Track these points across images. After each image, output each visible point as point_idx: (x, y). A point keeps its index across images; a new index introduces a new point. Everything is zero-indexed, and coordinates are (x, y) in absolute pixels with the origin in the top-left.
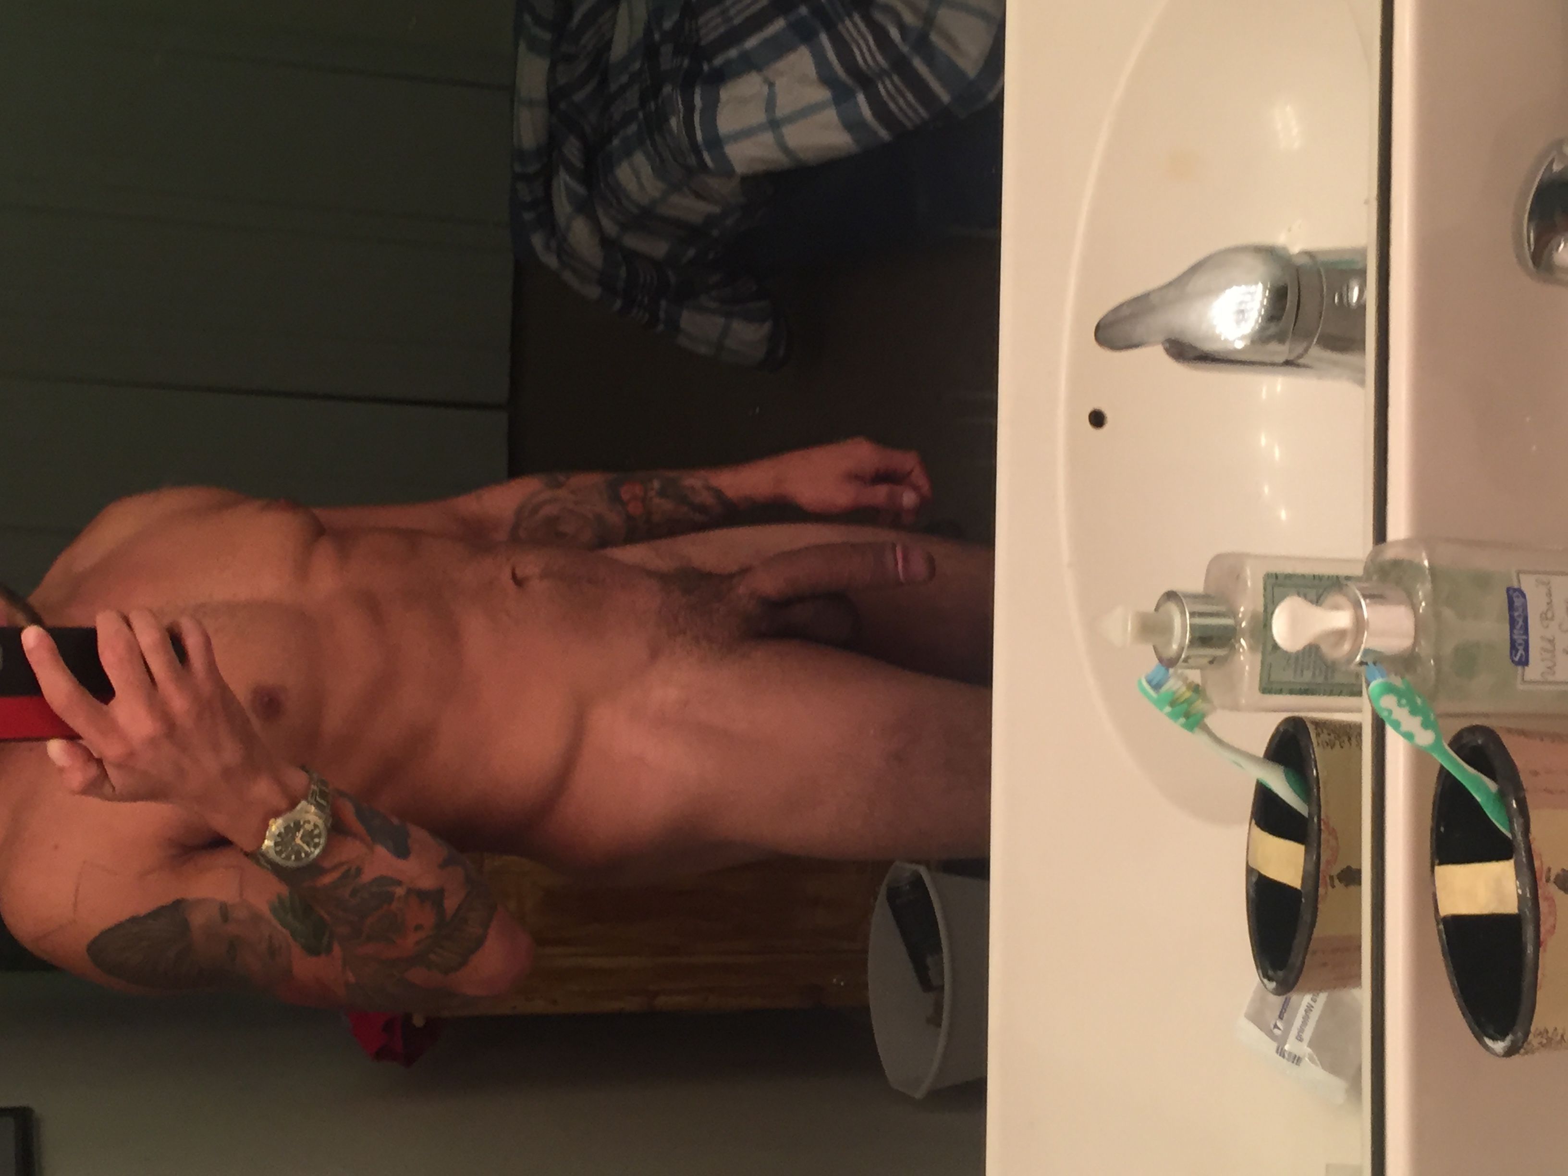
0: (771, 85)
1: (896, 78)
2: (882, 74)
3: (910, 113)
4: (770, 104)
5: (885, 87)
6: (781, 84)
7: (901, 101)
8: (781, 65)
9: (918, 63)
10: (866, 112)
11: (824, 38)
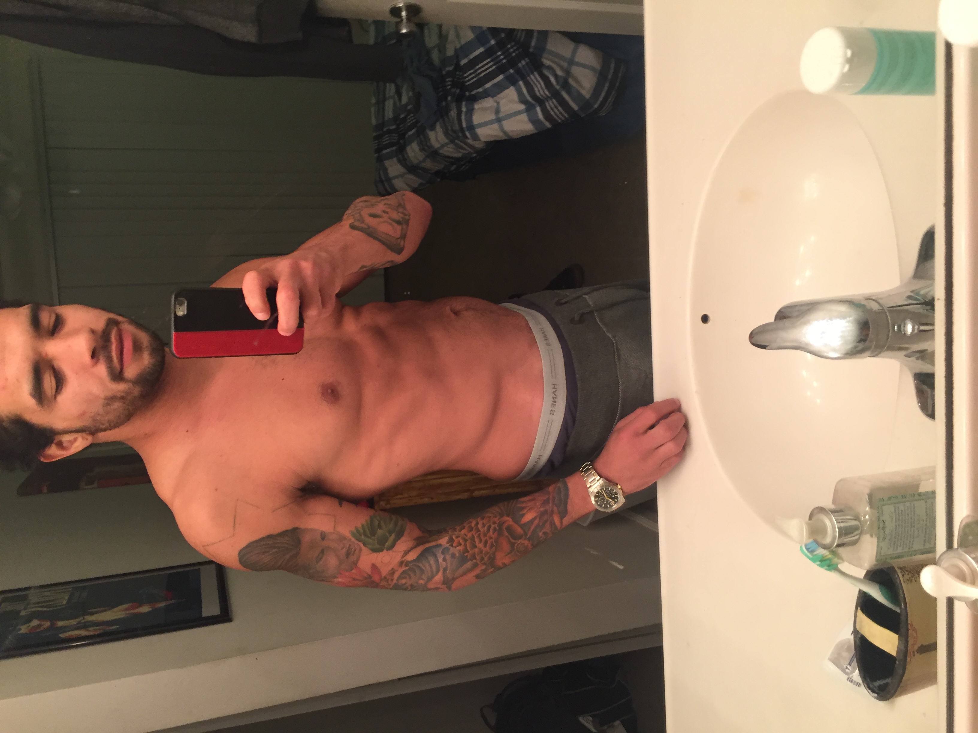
0: (498, 103)
1: (554, 100)
2: (548, 98)
3: (561, 116)
4: (497, 111)
5: (549, 104)
6: (502, 102)
7: (556, 111)
8: (502, 95)
9: (564, 94)
10: (540, 116)
11: (521, 83)
